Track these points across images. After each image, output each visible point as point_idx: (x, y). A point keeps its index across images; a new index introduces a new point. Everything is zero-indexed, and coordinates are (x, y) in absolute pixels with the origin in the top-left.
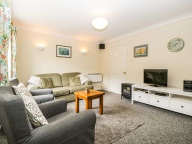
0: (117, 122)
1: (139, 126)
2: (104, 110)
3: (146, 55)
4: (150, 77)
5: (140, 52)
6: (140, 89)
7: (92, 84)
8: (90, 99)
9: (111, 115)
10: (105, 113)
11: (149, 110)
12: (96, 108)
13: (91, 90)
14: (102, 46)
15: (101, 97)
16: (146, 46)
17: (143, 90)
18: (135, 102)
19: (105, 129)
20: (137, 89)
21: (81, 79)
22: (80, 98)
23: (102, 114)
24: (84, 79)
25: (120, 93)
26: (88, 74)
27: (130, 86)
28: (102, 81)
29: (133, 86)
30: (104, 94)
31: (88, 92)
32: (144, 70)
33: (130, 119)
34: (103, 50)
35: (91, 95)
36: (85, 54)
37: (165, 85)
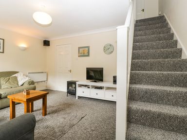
0: (62, 120)
1: (82, 118)
2: (48, 110)
3: (88, 55)
4: (92, 74)
5: (84, 52)
6: (83, 85)
7: (34, 84)
8: (30, 101)
9: (56, 114)
10: (49, 114)
11: (90, 102)
12: (38, 110)
13: (31, 91)
14: (46, 43)
15: (44, 97)
16: (88, 47)
17: (86, 86)
18: (79, 97)
19: (48, 130)
20: (81, 86)
21: (19, 79)
22: (16, 101)
23: (45, 114)
24: (22, 79)
25: (65, 90)
26: (29, 73)
27: (75, 83)
28: (47, 80)
29: (77, 83)
30: (48, 93)
31: (28, 94)
32: (87, 68)
33: (74, 113)
34: (47, 47)
35: (31, 96)
36: (25, 49)
37: (102, 80)
